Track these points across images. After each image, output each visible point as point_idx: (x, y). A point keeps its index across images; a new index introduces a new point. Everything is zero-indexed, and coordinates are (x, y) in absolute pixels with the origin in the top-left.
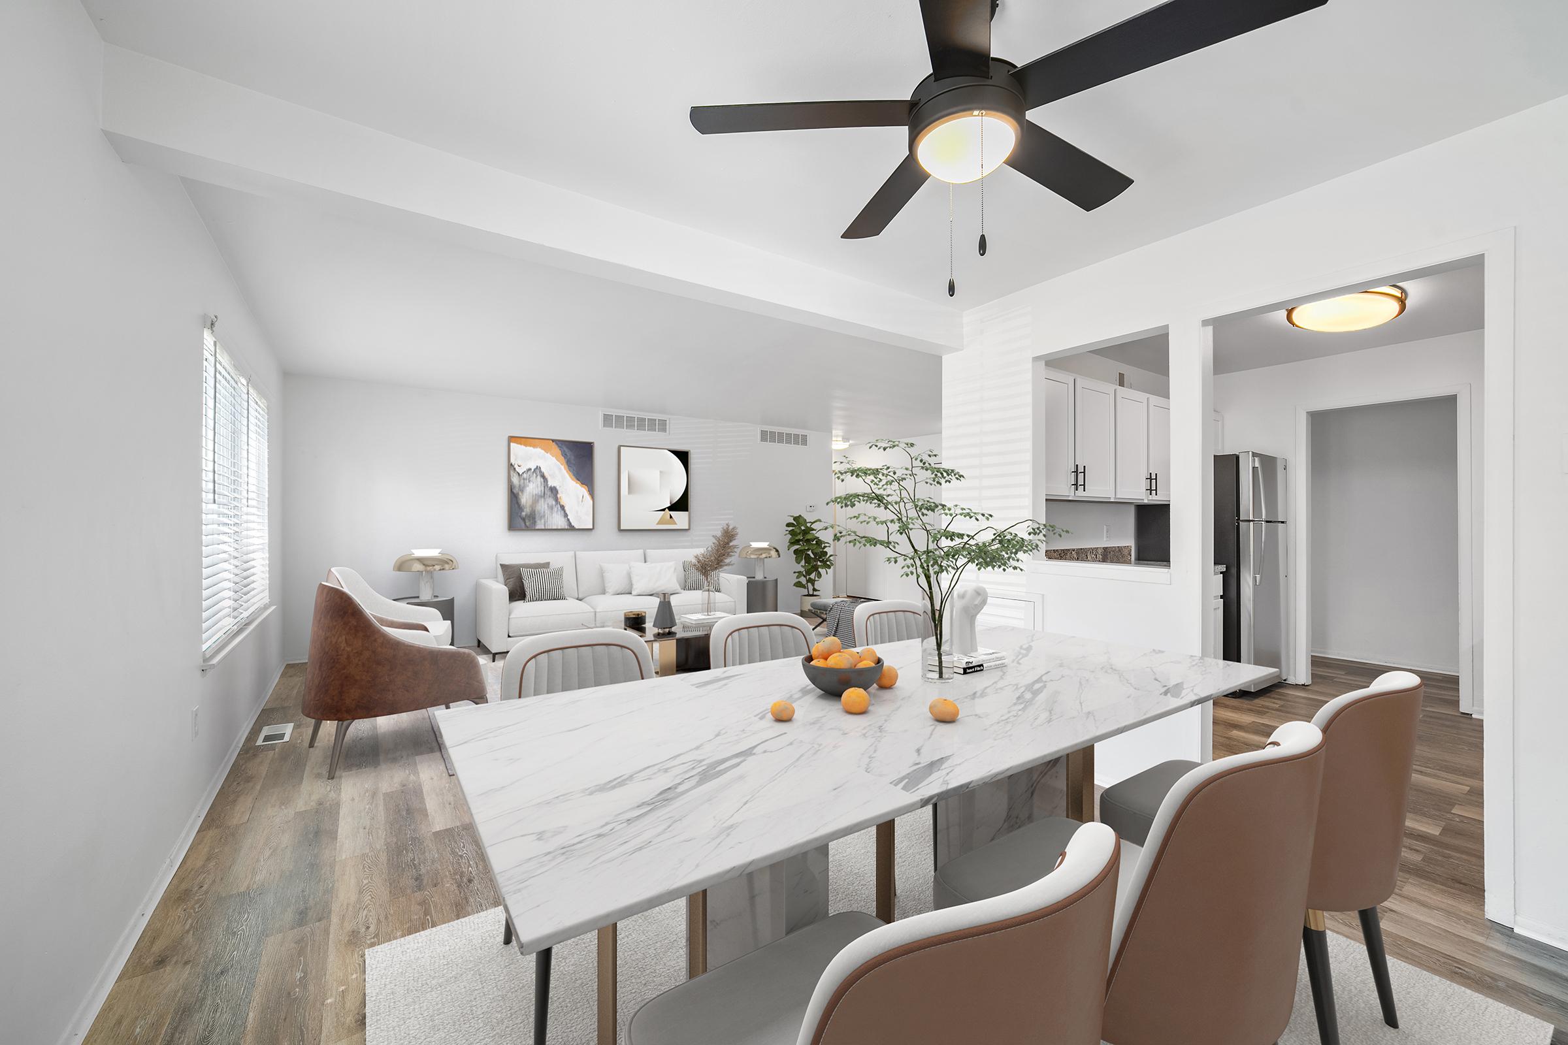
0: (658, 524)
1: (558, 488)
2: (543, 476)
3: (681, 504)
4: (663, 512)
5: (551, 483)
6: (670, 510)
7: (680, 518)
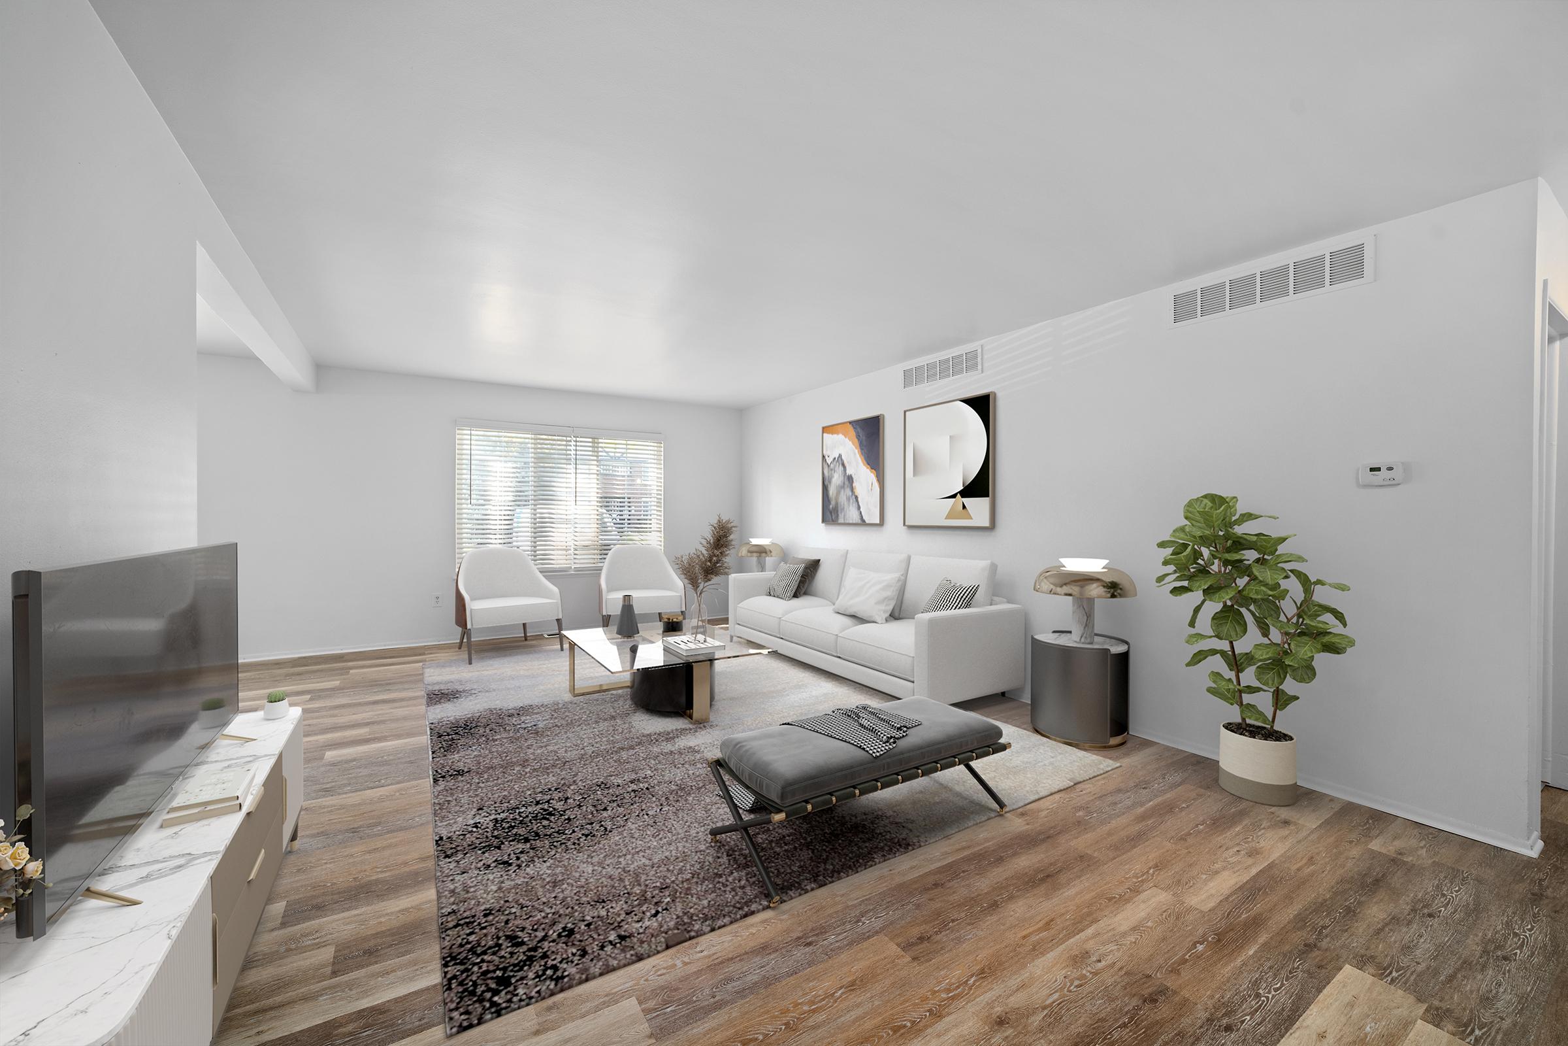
0: (948, 517)
1: (853, 476)
2: (843, 465)
3: (979, 486)
4: (954, 499)
5: (849, 472)
6: (963, 496)
7: (978, 507)
